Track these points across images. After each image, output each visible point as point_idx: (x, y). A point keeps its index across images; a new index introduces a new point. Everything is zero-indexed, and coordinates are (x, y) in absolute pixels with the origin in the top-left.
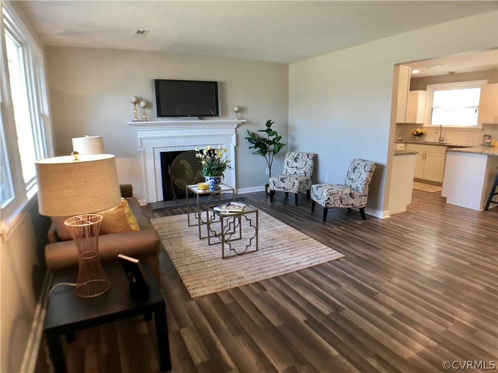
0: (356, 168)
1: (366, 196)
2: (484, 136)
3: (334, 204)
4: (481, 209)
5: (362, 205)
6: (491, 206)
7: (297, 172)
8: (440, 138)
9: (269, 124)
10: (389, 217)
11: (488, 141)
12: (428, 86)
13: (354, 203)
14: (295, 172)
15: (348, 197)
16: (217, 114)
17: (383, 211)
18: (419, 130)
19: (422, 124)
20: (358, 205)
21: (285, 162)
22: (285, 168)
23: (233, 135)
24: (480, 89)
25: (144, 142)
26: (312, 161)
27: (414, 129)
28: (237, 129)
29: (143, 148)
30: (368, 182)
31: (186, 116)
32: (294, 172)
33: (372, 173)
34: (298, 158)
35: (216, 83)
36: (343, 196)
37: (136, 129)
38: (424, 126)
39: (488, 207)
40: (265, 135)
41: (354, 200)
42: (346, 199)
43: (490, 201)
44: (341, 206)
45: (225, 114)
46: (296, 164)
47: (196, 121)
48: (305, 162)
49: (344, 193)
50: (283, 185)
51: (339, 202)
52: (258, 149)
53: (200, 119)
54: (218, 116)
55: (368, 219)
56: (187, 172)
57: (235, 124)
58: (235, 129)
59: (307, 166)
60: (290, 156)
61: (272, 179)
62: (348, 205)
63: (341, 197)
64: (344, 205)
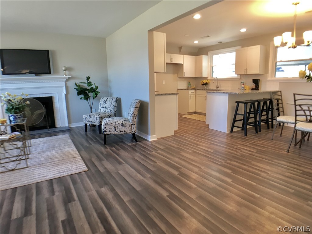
1: (134, 125)
2: (241, 83)
3: (110, 131)
4: (227, 131)
5: (132, 132)
6: (235, 129)
7: (106, 110)
8: (217, 86)
9: (88, 78)
10: (157, 139)
11: (243, 86)
12: (209, 52)
13: (125, 130)
14: (105, 111)
15: (120, 125)
16: (50, 73)
17: (151, 135)
18: (205, 81)
19: (207, 77)
20: (129, 132)
21: (100, 104)
22: (99, 108)
23: (63, 86)
24: (235, 53)
26: (115, 102)
27: (202, 81)
28: (67, 83)
30: (135, 115)
31: (25, 74)
32: (104, 111)
33: (137, 108)
34: (107, 101)
35: (48, 51)
36: (117, 126)
38: (208, 78)
39: (232, 131)
40: (86, 86)
41: (126, 128)
42: (119, 128)
43: (233, 126)
44: (116, 133)
45: (56, 72)
46: (105, 105)
47: (33, 77)
48: (111, 103)
49: (117, 123)
50: (90, 120)
51: (114, 130)
52: (82, 96)
53: (36, 76)
55: (140, 141)
57: (64, 79)
58: (65, 82)
59: (112, 106)
60: (103, 100)
61: (84, 116)
62: (121, 132)
63: (115, 126)
64: (118, 132)
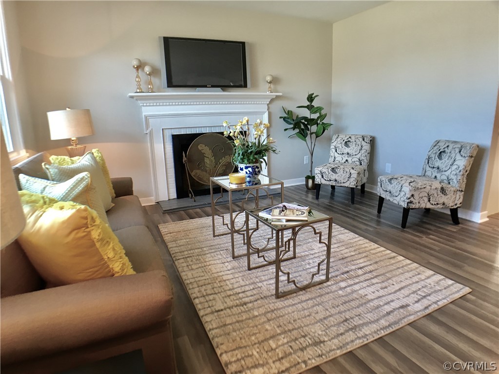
0: (444, 152)
1: (462, 191)
3: (419, 203)
5: (456, 205)
7: (349, 159)
9: (311, 98)
10: (487, 219)
13: (446, 202)
14: (347, 160)
15: (439, 193)
16: (245, 86)
17: (482, 211)
20: (451, 205)
21: (332, 147)
22: (332, 154)
23: (264, 113)
25: (151, 121)
26: (369, 145)
28: (270, 105)
29: (150, 129)
30: (466, 171)
31: (206, 86)
32: (344, 160)
33: (473, 158)
34: (349, 141)
35: (243, 44)
36: (432, 192)
37: (140, 103)
40: (306, 113)
41: (447, 197)
42: (436, 196)
44: (429, 206)
45: (255, 85)
46: (347, 150)
47: (218, 92)
48: (360, 146)
49: (433, 187)
50: (334, 176)
51: (426, 199)
52: (297, 130)
53: (224, 90)
54: (246, 87)
55: (462, 224)
56: (207, 161)
57: (268, 98)
58: (268, 105)
59: (363, 151)
60: (339, 139)
61: (320, 169)
62: (437, 204)
63: (430, 193)
64: (432, 204)
